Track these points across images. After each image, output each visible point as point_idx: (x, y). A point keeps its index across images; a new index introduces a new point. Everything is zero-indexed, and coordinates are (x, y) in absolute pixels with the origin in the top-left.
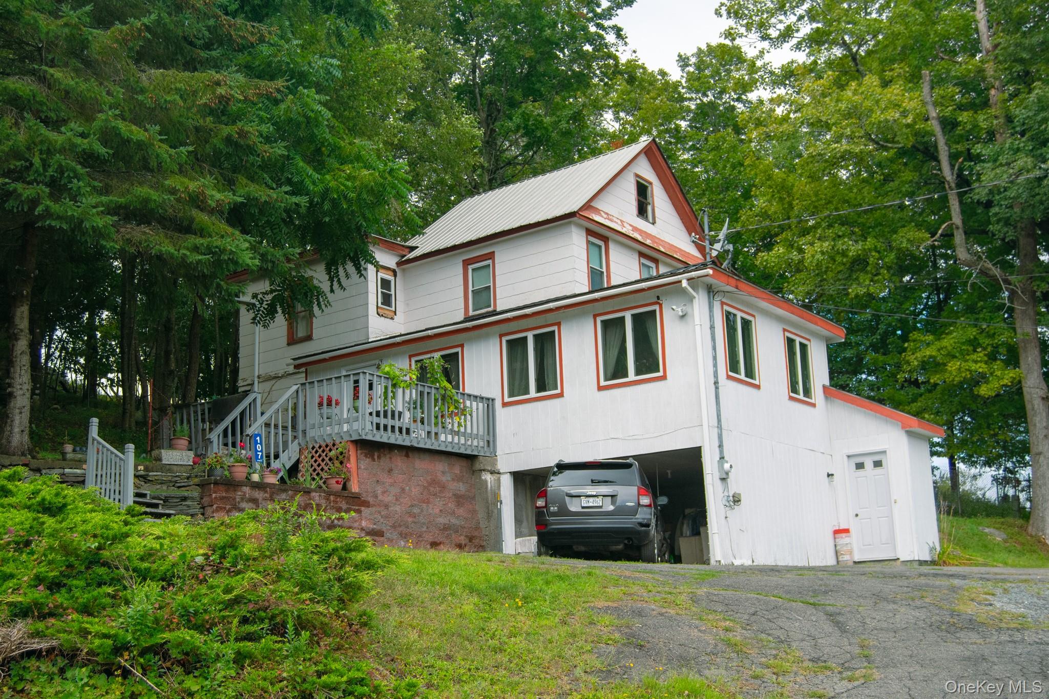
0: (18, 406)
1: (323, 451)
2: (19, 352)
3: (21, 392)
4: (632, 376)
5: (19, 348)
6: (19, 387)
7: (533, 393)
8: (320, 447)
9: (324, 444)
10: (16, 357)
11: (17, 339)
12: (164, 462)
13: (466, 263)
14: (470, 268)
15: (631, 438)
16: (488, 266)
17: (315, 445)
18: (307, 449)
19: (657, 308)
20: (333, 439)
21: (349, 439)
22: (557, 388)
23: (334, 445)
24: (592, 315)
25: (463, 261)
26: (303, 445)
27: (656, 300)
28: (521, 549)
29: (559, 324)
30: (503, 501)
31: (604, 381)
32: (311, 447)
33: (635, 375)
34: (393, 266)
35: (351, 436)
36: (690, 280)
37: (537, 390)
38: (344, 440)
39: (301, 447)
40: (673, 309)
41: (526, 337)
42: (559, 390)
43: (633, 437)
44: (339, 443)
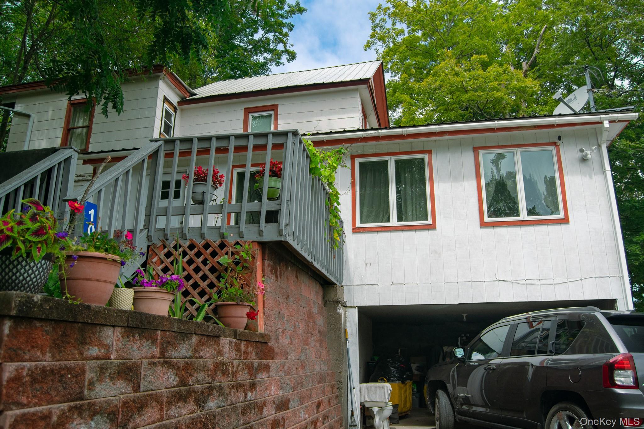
1: (198, 254)
4: (524, 215)
7: (394, 221)
8: (192, 247)
9: (200, 243)
13: (248, 111)
14: (251, 116)
15: (524, 282)
16: (270, 116)
17: (181, 242)
18: (165, 247)
19: (553, 148)
20: (222, 236)
21: (255, 240)
22: (426, 219)
23: (222, 246)
24: (471, 148)
25: (245, 109)
26: (155, 240)
27: (556, 140)
28: (369, 397)
29: (430, 152)
30: (349, 339)
31: (489, 217)
32: (172, 245)
33: (528, 215)
34: (175, 104)
35: (261, 233)
36: (611, 122)
37: (400, 219)
38: (245, 239)
39: (150, 244)
40: (582, 151)
41: (386, 162)
42: (429, 222)
43: (528, 282)
44: (233, 243)
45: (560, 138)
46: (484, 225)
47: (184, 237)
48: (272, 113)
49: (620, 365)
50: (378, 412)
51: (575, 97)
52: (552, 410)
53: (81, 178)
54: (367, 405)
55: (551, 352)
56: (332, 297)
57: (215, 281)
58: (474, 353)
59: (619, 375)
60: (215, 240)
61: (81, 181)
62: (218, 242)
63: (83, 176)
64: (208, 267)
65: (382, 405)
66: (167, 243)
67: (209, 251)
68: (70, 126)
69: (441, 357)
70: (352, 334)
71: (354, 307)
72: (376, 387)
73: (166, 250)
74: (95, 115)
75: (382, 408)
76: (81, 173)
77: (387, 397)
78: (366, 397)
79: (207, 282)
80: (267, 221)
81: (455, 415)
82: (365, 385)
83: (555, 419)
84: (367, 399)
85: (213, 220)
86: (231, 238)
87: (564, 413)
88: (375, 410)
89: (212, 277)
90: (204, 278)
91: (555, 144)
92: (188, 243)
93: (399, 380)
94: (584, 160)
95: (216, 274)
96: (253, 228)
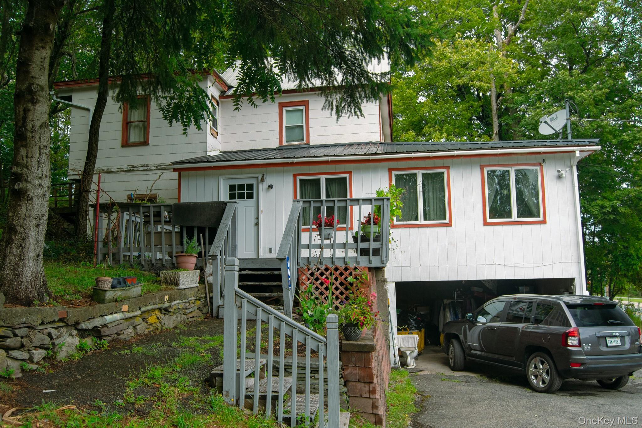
0: (34, 213)
1: (331, 274)
2: (38, 124)
3: (40, 191)
4: (515, 217)
5: (37, 116)
6: (37, 182)
7: (421, 220)
8: (327, 269)
9: (332, 267)
10: (33, 131)
11: (34, 102)
12: (181, 287)
13: (282, 105)
14: (285, 109)
15: (513, 265)
16: (302, 110)
17: (319, 266)
18: (309, 270)
19: (538, 168)
20: (346, 263)
21: (367, 266)
22: (445, 219)
23: (346, 269)
24: (479, 165)
25: (279, 103)
26: (302, 265)
27: (541, 161)
28: (403, 344)
29: (448, 168)
30: (390, 305)
31: (490, 218)
32: (314, 268)
33: (518, 217)
34: (217, 98)
35: (370, 262)
36: (580, 151)
37: (425, 219)
38: (360, 265)
39: (299, 267)
40: (559, 171)
41: (415, 174)
42: (447, 221)
43: (515, 265)
44: (353, 267)
45: (544, 161)
46: (486, 224)
47: (321, 263)
48: (303, 107)
49: (571, 334)
50: (410, 354)
51: (557, 117)
52: (531, 357)
53: (145, 168)
54: (402, 349)
55: (532, 322)
56: (380, 278)
57: (344, 291)
58: (480, 316)
59: (571, 339)
60: (342, 266)
61: (146, 170)
62: (343, 267)
63: (147, 166)
64: (338, 282)
65: (413, 349)
66: (310, 267)
67: (338, 272)
68: (128, 120)
69: (442, 308)
70: (392, 301)
71: (393, 282)
72: (409, 337)
73: (310, 271)
74: (151, 111)
75: (412, 351)
76: (145, 164)
77: (416, 344)
78: (402, 344)
79: (339, 291)
80: (374, 255)
81: (465, 356)
82: (400, 336)
83: (533, 361)
84: (402, 346)
85: (340, 253)
86: (352, 265)
87: (538, 359)
88: (408, 352)
89: (342, 288)
90: (337, 289)
91: (540, 164)
92: (324, 267)
93: (417, 329)
94: (560, 177)
95: (344, 286)
96: (365, 258)
